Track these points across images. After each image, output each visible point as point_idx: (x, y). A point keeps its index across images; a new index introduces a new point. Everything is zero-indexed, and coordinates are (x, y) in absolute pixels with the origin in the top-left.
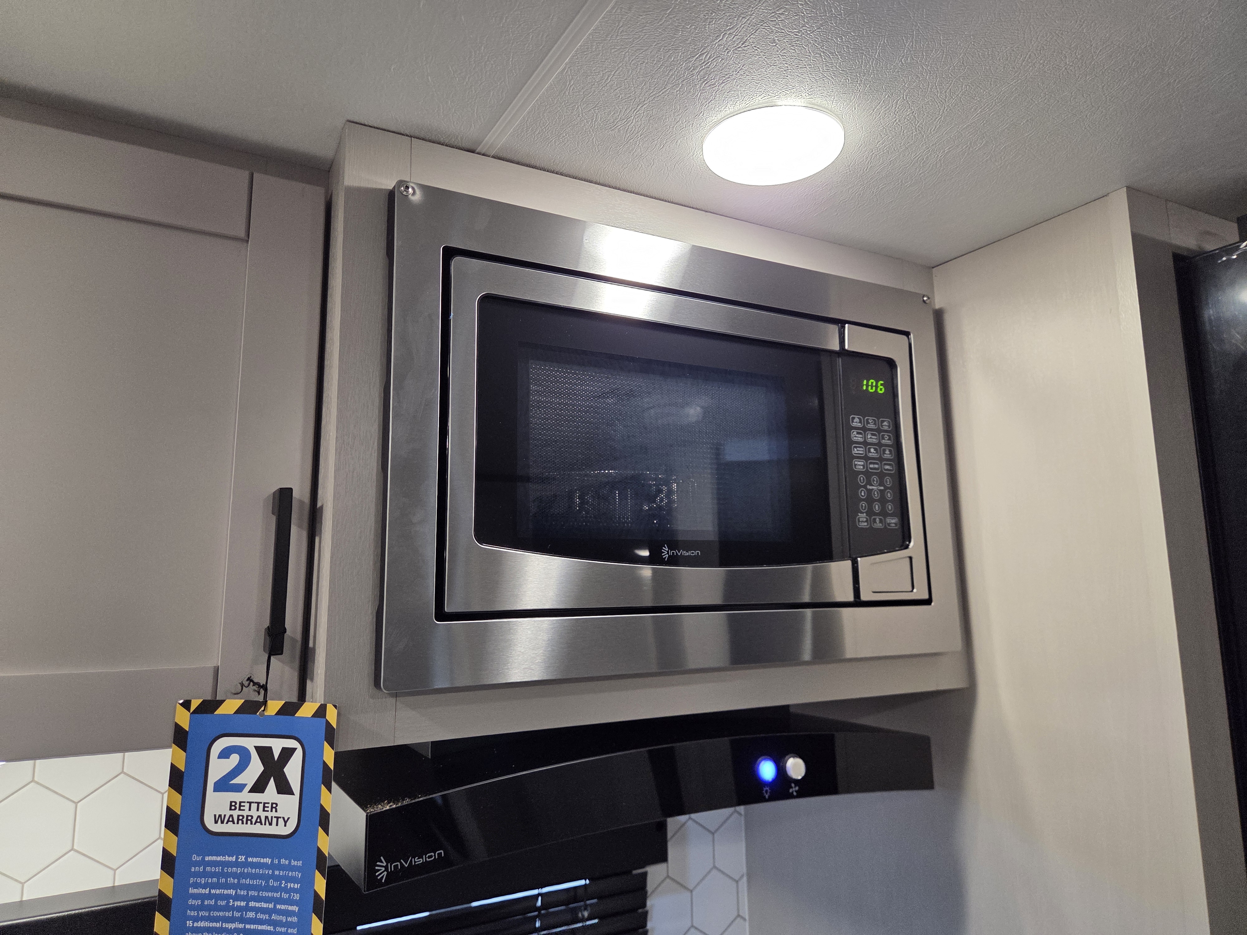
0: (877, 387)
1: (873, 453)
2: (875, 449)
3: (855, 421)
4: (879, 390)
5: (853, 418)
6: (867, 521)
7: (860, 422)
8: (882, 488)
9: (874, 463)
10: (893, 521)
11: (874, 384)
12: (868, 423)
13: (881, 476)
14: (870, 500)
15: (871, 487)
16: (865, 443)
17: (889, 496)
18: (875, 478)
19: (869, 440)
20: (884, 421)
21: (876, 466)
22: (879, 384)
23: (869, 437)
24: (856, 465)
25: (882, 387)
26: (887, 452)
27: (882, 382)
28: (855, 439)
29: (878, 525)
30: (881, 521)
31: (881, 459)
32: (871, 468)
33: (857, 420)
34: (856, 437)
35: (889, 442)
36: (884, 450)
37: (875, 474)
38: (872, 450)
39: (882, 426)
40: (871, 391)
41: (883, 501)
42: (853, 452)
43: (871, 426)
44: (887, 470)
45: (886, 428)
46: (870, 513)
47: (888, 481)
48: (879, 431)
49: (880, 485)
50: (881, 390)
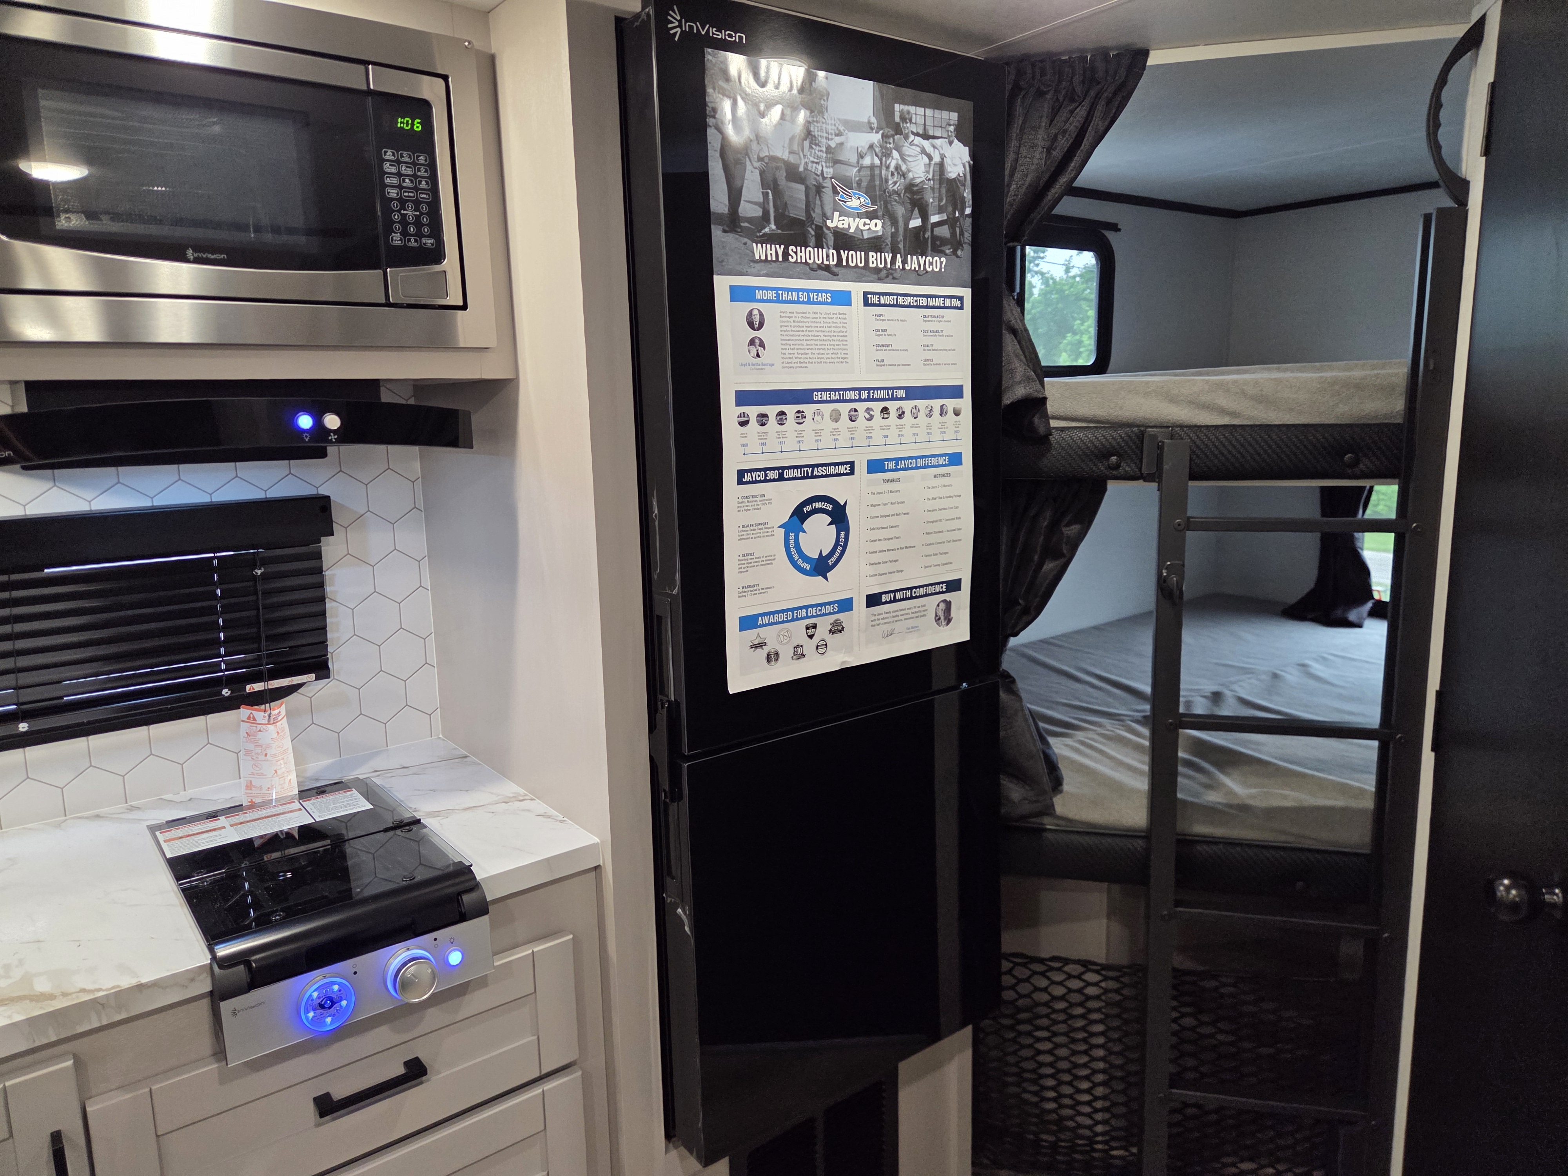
0: (413, 125)
1: (407, 182)
2: (410, 180)
3: (388, 154)
4: (415, 127)
5: (386, 152)
6: (401, 240)
7: (394, 155)
8: (418, 213)
9: (409, 192)
10: (430, 241)
11: (410, 122)
12: (402, 156)
13: (417, 203)
14: (404, 222)
15: (405, 212)
16: (399, 174)
17: (425, 220)
18: (410, 205)
19: (404, 172)
20: (420, 156)
21: (412, 195)
22: (415, 123)
23: (403, 168)
24: (388, 193)
25: (418, 125)
26: (424, 182)
27: (419, 121)
28: (387, 170)
29: (413, 243)
30: (416, 241)
31: (416, 189)
32: (405, 196)
33: (389, 153)
34: (388, 168)
35: (426, 174)
36: (420, 182)
37: (411, 201)
38: (407, 180)
39: (418, 160)
40: (407, 128)
41: (418, 223)
42: (386, 181)
43: (406, 159)
44: (423, 198)
45: (423, 162)
46: (405, 233)
47: (424, 208)
48: (414, 164)
49: (416, 211)
50: (418, 127)
